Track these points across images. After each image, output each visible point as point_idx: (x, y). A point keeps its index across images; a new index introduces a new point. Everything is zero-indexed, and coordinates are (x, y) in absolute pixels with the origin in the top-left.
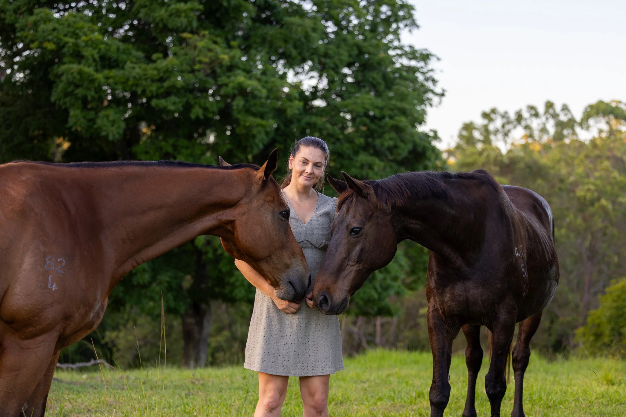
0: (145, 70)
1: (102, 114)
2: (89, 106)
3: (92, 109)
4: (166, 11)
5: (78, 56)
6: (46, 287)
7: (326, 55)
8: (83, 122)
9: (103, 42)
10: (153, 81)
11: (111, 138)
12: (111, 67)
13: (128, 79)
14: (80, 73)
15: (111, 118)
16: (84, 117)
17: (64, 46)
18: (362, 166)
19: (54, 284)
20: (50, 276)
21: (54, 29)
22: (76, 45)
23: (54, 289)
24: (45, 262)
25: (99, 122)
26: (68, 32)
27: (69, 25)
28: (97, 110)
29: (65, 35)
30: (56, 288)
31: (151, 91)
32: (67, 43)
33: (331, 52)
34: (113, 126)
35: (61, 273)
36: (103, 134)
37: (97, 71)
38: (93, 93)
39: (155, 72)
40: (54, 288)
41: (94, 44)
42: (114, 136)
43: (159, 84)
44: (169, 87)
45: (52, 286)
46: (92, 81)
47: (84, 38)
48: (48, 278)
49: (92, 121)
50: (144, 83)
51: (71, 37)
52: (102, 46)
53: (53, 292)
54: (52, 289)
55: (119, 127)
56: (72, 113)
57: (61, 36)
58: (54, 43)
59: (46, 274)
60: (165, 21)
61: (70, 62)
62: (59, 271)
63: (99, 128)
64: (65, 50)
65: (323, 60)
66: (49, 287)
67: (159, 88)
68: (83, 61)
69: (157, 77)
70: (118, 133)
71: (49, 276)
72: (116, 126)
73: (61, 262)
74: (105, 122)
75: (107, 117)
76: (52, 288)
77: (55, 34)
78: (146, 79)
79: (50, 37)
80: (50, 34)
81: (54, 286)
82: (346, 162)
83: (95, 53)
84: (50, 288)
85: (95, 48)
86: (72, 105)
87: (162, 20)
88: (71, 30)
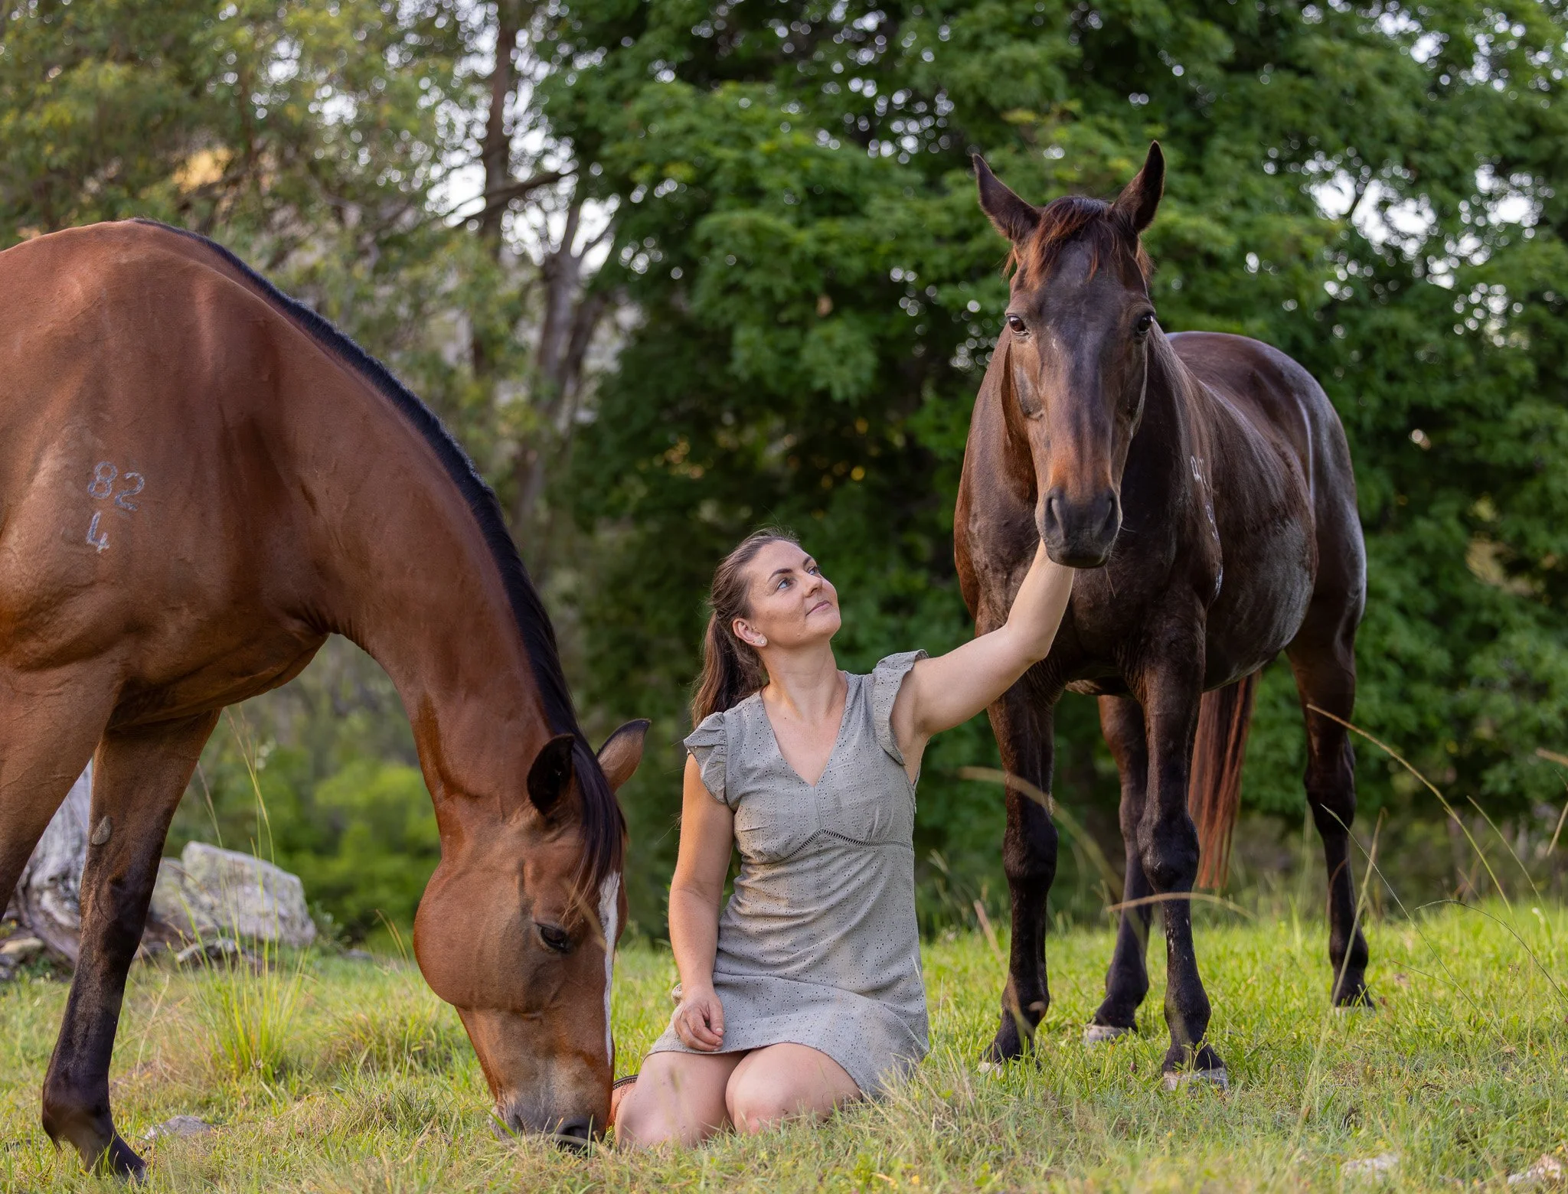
0: (921, 214)
1: (816, 333)
2: (784, 316)
3: (789, 324)
4: (985, 64)
5: (751, 193)
6: (79, 541)
7: (1425, 145)
8: (768, 361)
9: (812, 153)
10: (939, 238)
11: (838, 394)
12: (835, 213)
13: (876, 241)
14: (754, 230)
15: (839, 342)
16: (773, 346)
17: (714, 171)
18: (1526, 436)
19: (105, 534)
20: (99, 514)
21: (690, 130)
22: (745, 165)
23: (100, 548)
24: (89, 476)
25: (809, 355)
26: (726, 134)
27: (727, 118)
28: (803, 325)
29: (718, 143)
30: (107, 547)
31: (937, 267)
32: (720, 162)
33: (1437, 136)
34: (841, 362)
35: (125, 510)
36: (819, 384)
37: (801, 224)
38: (788, 281)
39: (945, 218)
40: (103, 545)
41: (790, 158)
42: (845, 387)
43: (957, 248)
44: (980, 254)
45: (97, 539)
46: (785, 249)
47: (764, 146)
48: (91, 518)
49: (793, 353)
50: (916, 246)
51: (733, 146)
52: (812, 164)
53: (97, 555)
54: (96, 548)
55: (859, 366)
56: (741, 335)
57: (708, 147)
58: (691, 164)
59: (84, 505)
60: (982, 91)
61: (731, 208)
62: (123, 505)
63: (809, 373)
64: (718, 179)
65: (1417, 158)
66: (89, 541)
67: (954, 259)
68: (766, 202)
69: (949, 231)
70: (858, 381)
71: (93, 513)
72: (851, 362)
73: (133, 482)
74: (824, 354)
75: (828, 340)
76: (96, 544)
77: (692, 140)
78: (921, 237)
79: (679, 151)
80: (679, 143)
81: (103, 540)
82: (1485, 429)
83: (793, 180)
84: (90, 545)
85: (791, 169)
86: (742, 316)
87: (973, 88)
88: (732, 127)
